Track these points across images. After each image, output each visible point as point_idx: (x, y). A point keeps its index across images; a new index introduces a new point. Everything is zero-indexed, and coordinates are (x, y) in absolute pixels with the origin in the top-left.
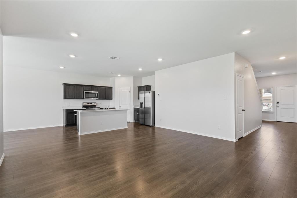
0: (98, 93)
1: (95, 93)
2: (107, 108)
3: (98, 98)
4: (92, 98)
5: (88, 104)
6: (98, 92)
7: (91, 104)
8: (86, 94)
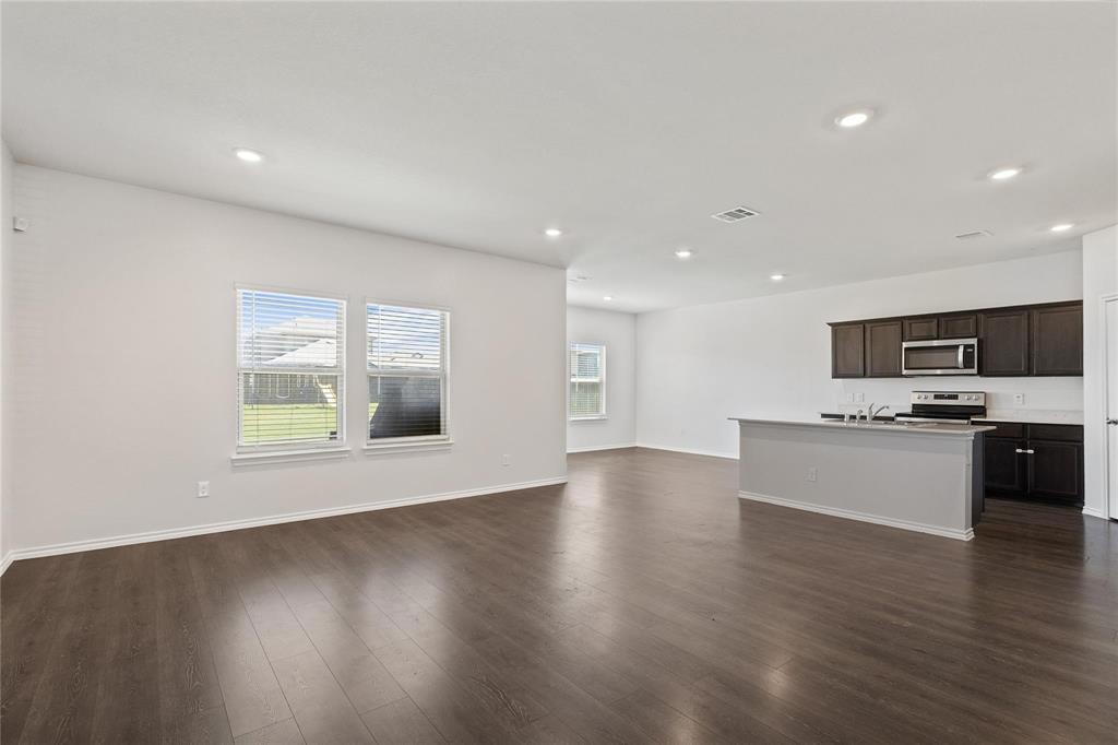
0: (972, 346)
1: (957, 347)
2: (864, 418)
3: (975, 371)
4: (939, 372)
5: (936, 397)
6: (974, 341)
7: (955, 397)
8: (914, 356)
